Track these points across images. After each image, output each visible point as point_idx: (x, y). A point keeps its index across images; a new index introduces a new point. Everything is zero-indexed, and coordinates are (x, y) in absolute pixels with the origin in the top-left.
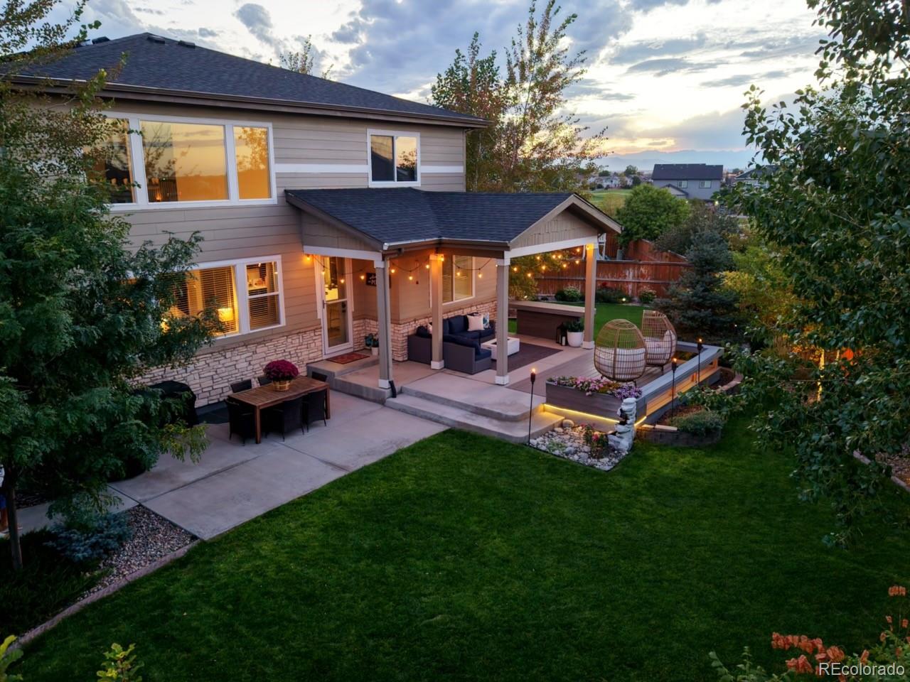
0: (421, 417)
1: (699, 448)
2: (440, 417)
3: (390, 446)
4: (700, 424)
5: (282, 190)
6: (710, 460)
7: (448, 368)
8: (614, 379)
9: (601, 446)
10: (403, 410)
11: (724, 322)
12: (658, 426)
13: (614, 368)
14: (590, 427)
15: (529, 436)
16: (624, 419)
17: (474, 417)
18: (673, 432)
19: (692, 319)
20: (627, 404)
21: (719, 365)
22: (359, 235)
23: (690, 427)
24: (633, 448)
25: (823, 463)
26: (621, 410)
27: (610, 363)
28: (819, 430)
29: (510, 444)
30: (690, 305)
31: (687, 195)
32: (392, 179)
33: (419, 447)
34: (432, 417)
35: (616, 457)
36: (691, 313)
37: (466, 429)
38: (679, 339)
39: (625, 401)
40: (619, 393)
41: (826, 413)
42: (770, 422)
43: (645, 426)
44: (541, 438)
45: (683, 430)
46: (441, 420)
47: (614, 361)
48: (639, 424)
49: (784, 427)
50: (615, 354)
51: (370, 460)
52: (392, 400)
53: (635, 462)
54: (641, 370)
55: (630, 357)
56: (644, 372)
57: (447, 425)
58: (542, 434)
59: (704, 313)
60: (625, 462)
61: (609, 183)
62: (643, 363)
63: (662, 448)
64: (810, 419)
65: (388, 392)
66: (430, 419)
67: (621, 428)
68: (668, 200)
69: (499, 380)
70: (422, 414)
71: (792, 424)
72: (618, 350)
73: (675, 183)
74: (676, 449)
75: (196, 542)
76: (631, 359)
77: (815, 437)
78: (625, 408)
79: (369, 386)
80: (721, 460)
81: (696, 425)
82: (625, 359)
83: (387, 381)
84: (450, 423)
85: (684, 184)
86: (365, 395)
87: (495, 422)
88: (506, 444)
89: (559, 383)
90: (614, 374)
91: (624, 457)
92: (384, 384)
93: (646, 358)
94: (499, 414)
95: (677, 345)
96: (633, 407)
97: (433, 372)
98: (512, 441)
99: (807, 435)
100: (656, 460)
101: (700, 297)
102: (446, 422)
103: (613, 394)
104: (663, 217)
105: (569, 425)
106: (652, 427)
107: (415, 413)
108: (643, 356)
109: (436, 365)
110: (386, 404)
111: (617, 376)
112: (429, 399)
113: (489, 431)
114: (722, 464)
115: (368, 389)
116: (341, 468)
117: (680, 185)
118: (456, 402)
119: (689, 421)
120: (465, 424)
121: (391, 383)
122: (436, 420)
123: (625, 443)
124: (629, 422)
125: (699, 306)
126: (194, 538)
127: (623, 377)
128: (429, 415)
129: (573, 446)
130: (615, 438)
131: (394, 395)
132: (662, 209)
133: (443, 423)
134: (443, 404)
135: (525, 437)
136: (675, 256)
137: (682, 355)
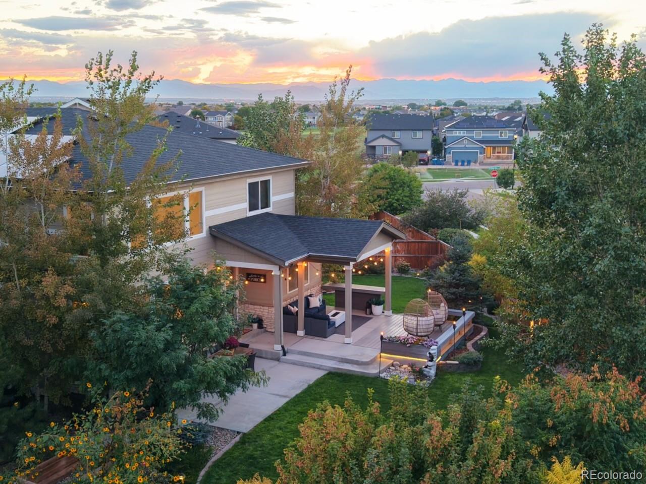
0: (307, 366)
1: (471, 373)
2: (321, 366)
3: (301, 384)
4: (471, 359)
5: (208, 227)
6: (478, 378)
7: (308, 335)
8: (417, 335)
9: (419, 374)
10: (294, 363)
11: (473, 295)
12: (448, 362)
13: (417, 329)
14: (412, 365)
15: (380, 372)
16: (431, 359)
17: (342, 364)
18: (457, 364)
19: (454, 294)
20: (432, 350)
21: (472, 323)
22: (268, 256)
23: (465, 360)
24: (436, 374)
25: (533, 364)
26: (430, 353)
27: (415, 326)
28: (531, 352)
29: (370, 378)
30: (450, 285)
31: (400, 145)
32: (258, 209)
33: (320, 383)
34: (315, 366)
35: (429, 380)
36: (453, 290)
37: (340, 371)
38: (449, 308)
39: (431, 348)
40: (426, 344)
41: (533, 346)
42: (513, 351)
43: (441, 362)
44: (385, 373)
45: (462, 363)
46: (322, 367)
47: (417, 325)
48: (438, 360)
49: (518, 352)
50: (417, 321)
51: (298, 391)
52: (284, 357)
53: (440, 382)
54: (432, 329)
55: (427, 322)
56: (433, 331)
57: (326, 370)
58: (384, 371)
59: (461, 290)
60: (434, 383)
61: (311, 120)
62: (432, 325)
63: (451, 373)
64: (527, 348)
65: (281, 352)
66: (314, 367)
67: (430, 364)
68: (402, 177)
69: (347, 340)
70: (307, 364)
71: (521, 351)
72: (419, 318)
73: (388, 134)
74: (459, 373)
75: (241, 434)
76: (427, 323)
77: (529, 355)
78: (432, 352)
79: (267, 350)
80: (484, 378)
81: (468, 359)
82: (423, 323)
83: (280, 346)
84: (328, 368)
85: (397, 134)
86: (264, 356)
87: (356, 366)
88: (367, 378)
89: (389, 340)
90: (417, 333)
91: (433, 380)
92: (278, 347)
93: (435, 322)
94: (357, 361)
95: (449, 312)
96: (436, 351)
97: (300, 338)
98: (370, 376)
99: (527, 355)
100: (450, 380)
101: (457, 280)
102: (325, 368)
103: (423, 345)
104: (400, 192)
105: (397, 365)
106: (444, 362)
107: (303, 365)
108: (433, 321)
109: (301, 333)
110: (281, 360)
111: (419, 334)
112: (307, 356)
113: (354, 371)
114: (485, 380)
115: (266, 352)
116: (285, 397)
117: (394, 136)
118: (328, 356)
119: (464, 358)
120: (338, 369)
121: (283, 347)
122: (319, 368)
123: (433, 372)
124: (434, 360)
125: (457, 286)
126: (238, 433)
127: (422, 334)
128: (313, 365)
129: (404, 376)
130: (427, 369)
131: (285, 354)
132: (398, 185)
133: (323, 369)
134: (318, 357)
135: (377, 373)
136: (418, 232)
137: (452, 318)
